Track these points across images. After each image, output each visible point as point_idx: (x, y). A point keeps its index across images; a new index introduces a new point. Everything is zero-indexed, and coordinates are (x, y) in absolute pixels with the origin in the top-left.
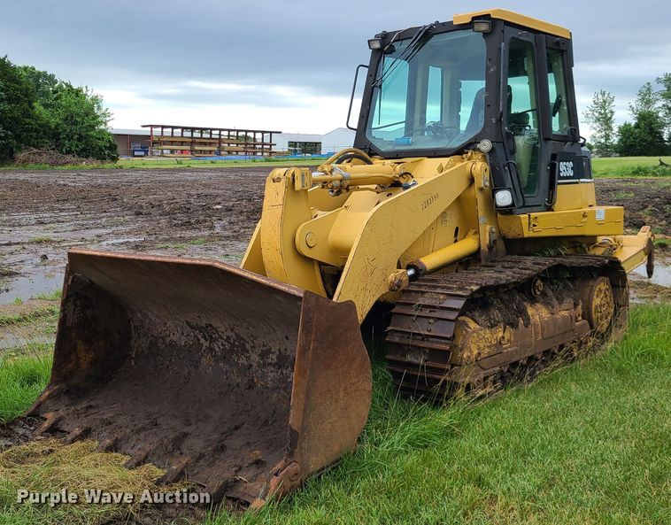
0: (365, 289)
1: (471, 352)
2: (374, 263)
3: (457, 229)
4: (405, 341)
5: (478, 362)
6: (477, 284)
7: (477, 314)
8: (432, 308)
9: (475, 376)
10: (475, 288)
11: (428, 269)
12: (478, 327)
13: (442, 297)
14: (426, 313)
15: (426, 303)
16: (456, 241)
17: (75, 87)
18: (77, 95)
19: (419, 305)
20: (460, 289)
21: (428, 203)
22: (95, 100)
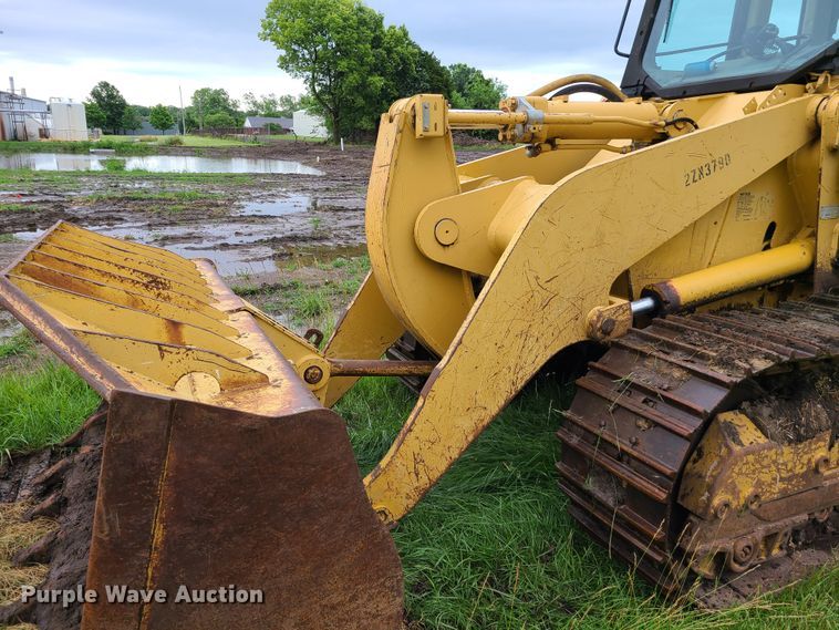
0: (525, 335)
1: (735, 491)
2: (553, 286)
3: (772, 227)
4: (588, 450)
5: (754, 509)
6: (767, 357)
7: (766, 411)
8: (650, 395)
9: (742, 536)
10: (760, 365)
11: (682, 302)
12: (763, 440)
13: (677, 374)
14: (635, 402)
15: (641, 381)
16: (767, 248)
17: (486, 78)
18: (487, 85)
19: (627, 382)
20: (724, 363)
21: (700, 173)
22: (501, 89)
